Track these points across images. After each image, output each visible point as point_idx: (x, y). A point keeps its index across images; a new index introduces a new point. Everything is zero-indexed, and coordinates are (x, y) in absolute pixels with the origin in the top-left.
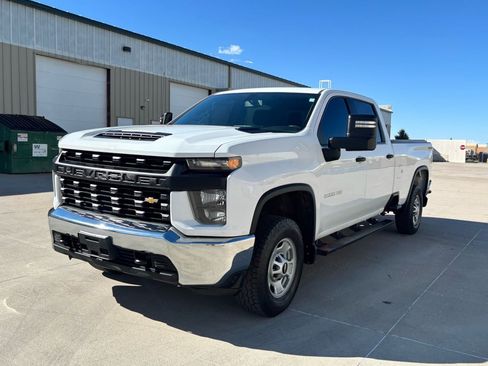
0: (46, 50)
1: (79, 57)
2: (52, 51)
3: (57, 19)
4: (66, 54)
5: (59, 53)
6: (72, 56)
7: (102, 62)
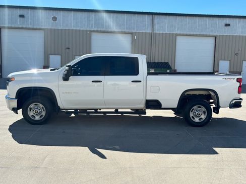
0: (182, 33)
1: (198, 33)
2: (185, 33)
3: (188, 18)
4: (192, 33)
5: (188, 33)
6: (195, 33)
7: (211, 34)
